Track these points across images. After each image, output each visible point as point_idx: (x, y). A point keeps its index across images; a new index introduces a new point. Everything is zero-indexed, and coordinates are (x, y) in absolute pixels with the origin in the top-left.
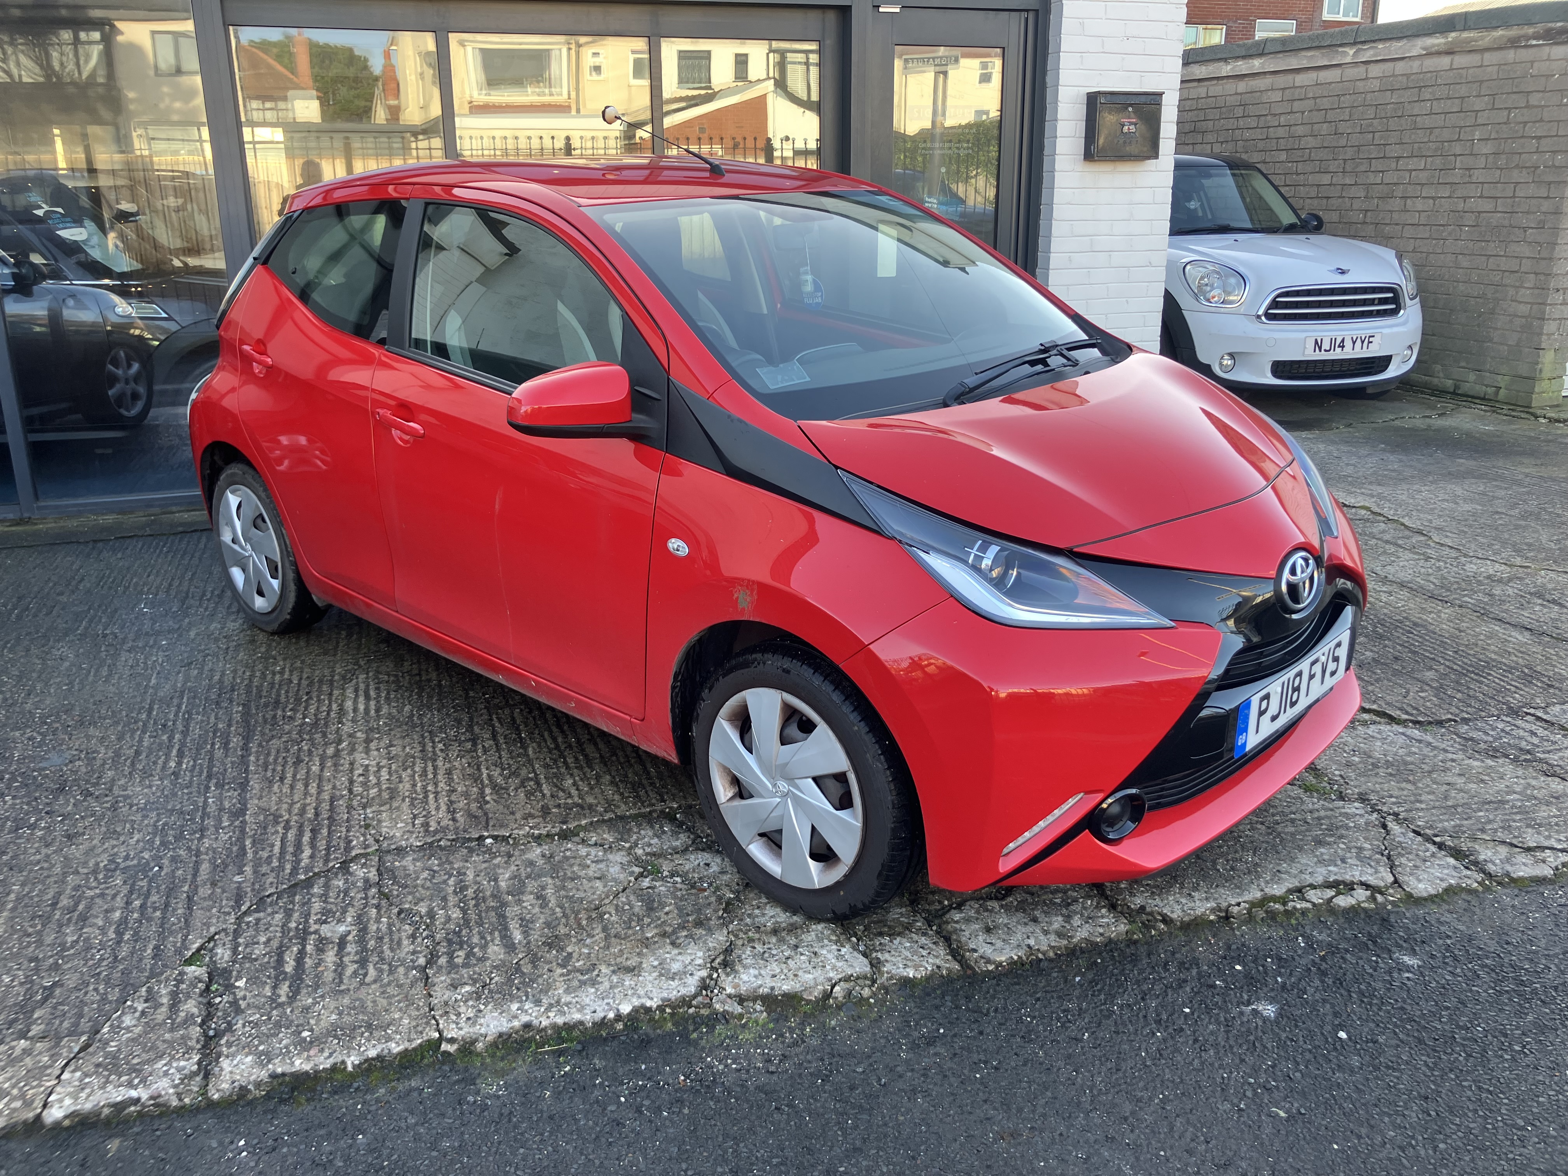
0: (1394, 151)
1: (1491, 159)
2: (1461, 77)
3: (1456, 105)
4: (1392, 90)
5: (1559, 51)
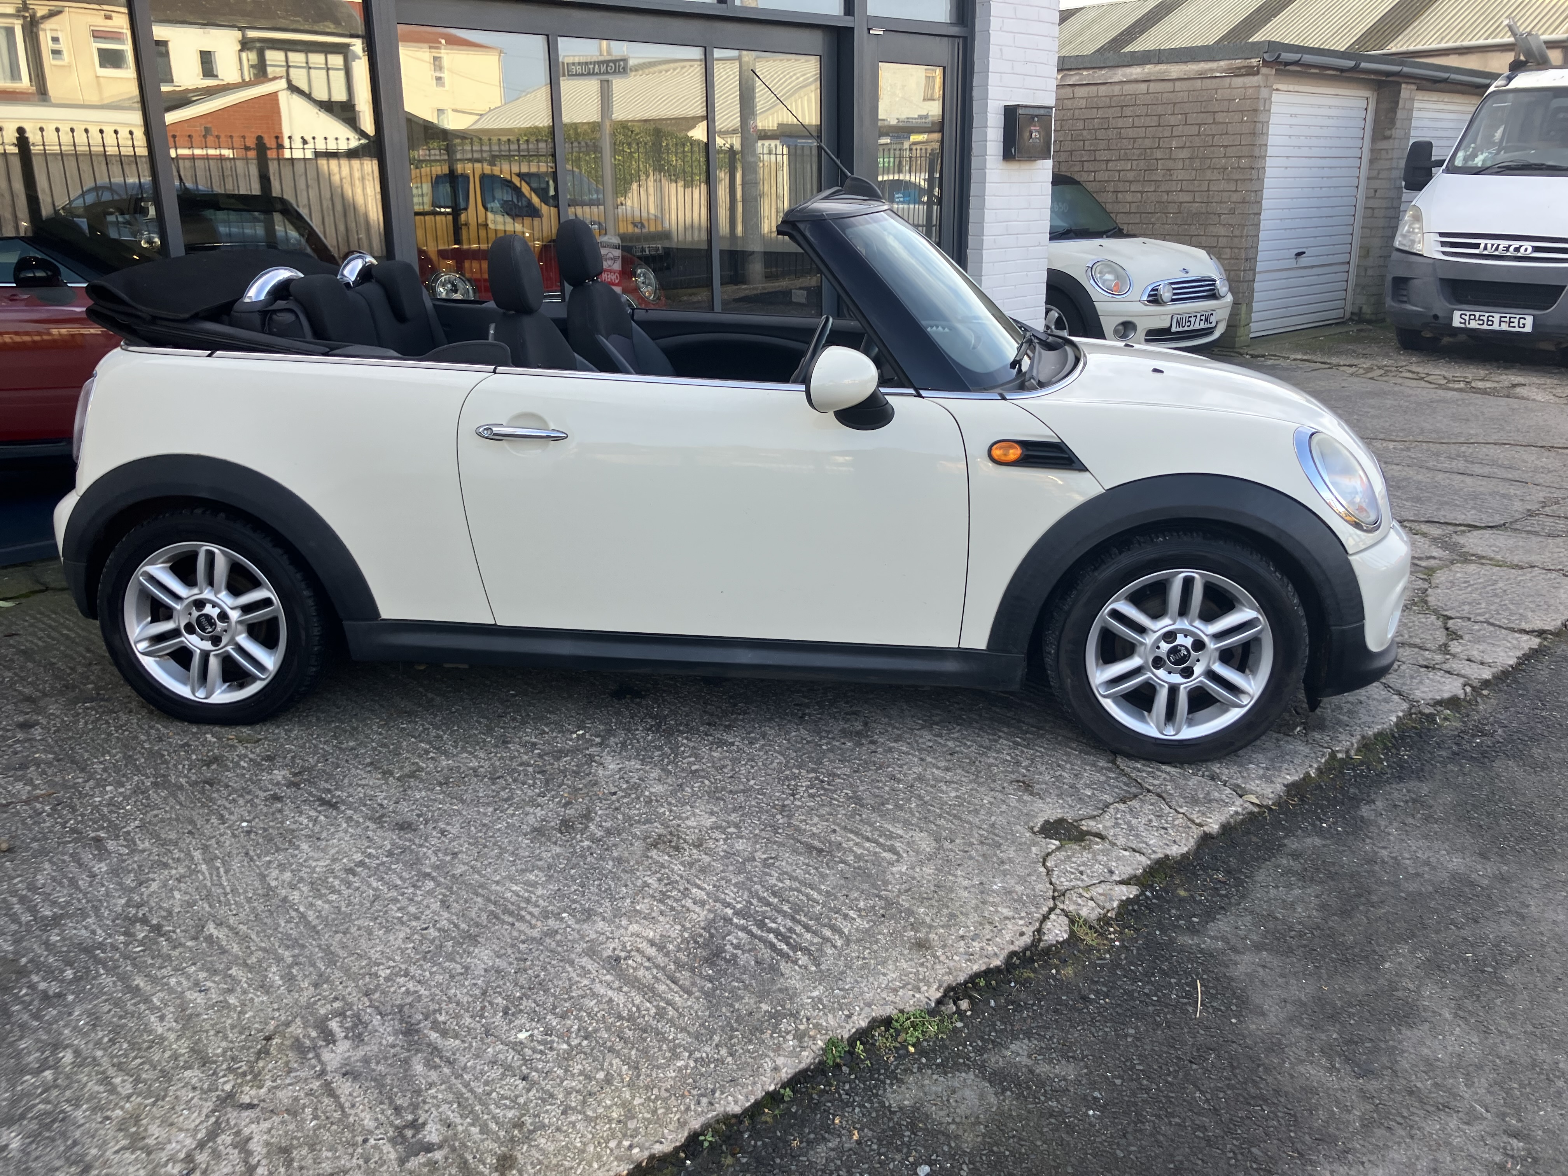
0: (1103, 155)
1: (1187, 161)
2: (1157, 99)
3: (1154, 121)
4: (1098, 108)
5: (1238, 81)
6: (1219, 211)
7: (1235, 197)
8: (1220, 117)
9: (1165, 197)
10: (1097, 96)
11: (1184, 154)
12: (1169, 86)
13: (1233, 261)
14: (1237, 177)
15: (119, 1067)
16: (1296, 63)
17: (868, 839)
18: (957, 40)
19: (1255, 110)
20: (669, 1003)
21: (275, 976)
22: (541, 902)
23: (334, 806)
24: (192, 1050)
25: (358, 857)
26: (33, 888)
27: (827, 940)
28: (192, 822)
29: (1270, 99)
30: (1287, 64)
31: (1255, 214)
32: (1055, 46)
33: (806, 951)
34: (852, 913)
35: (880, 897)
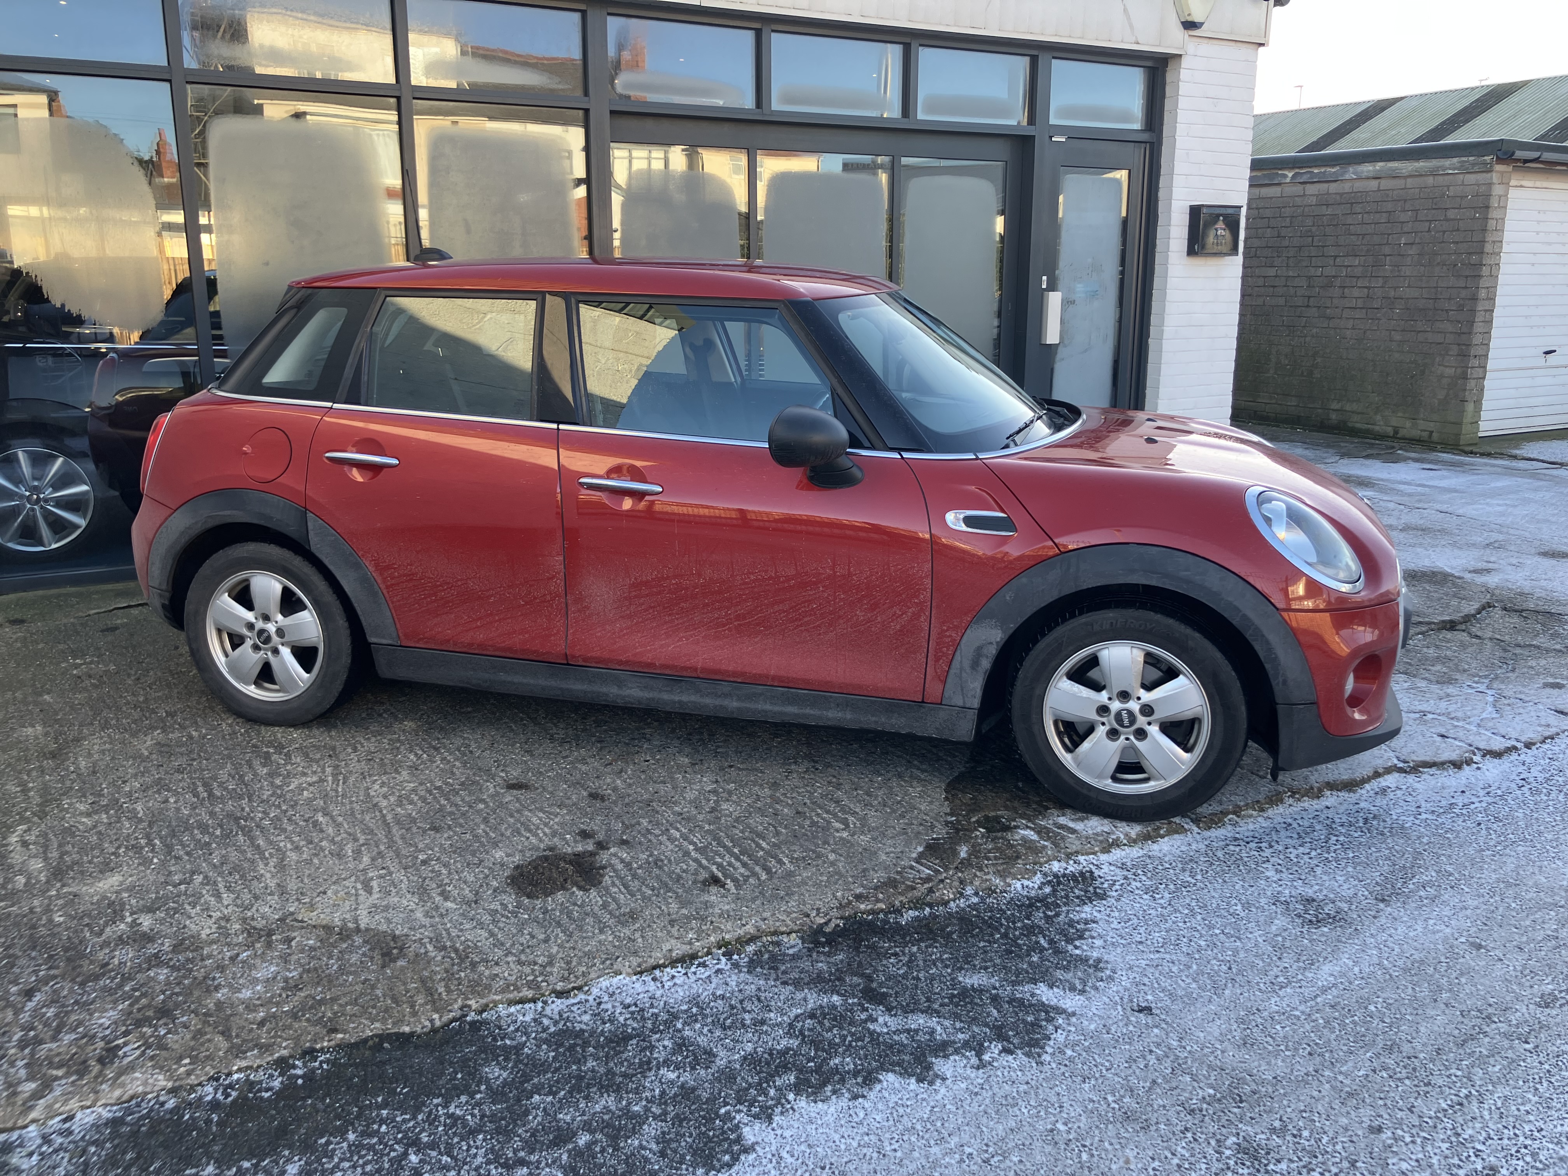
0: (1332, 251)
1: (1416, 257)
2: (1388, 196)
3: (1384, 218)
4: (1327, 205)
5: (1471, 178)
6: (1447, 306)
7: (1464, 294)
8: (1451, 214)
9: (1392, 293)
10: (1328, 194)
11: (1414, 250)
12: (1399, 183)
13: (1459, 358)
14: (1467, 273)
15: (228, 889)
16: (1536, 160)
17: (828, 812)
18: (1143, 145)
19: (1488, 207)
20: (614, 899)
21: (349, 850)
22: (556, 827)
23: (436, 749)
24: (278, 885)
25: (439, 784)
26: (215, 778)
27: (755, 874)
28: (334, 749)
29: (1506, 196)
30: (1526, 161)
31: (1486, 311)
32: (1249, 149)
33: (735, 880)
34: (785, 860)
35: (814, 852)
